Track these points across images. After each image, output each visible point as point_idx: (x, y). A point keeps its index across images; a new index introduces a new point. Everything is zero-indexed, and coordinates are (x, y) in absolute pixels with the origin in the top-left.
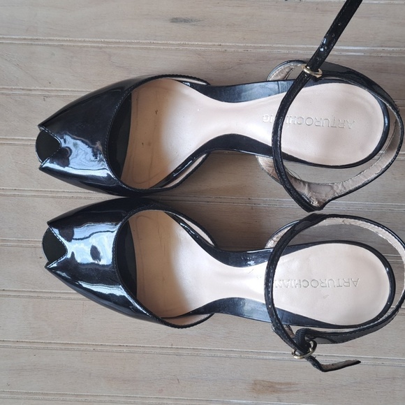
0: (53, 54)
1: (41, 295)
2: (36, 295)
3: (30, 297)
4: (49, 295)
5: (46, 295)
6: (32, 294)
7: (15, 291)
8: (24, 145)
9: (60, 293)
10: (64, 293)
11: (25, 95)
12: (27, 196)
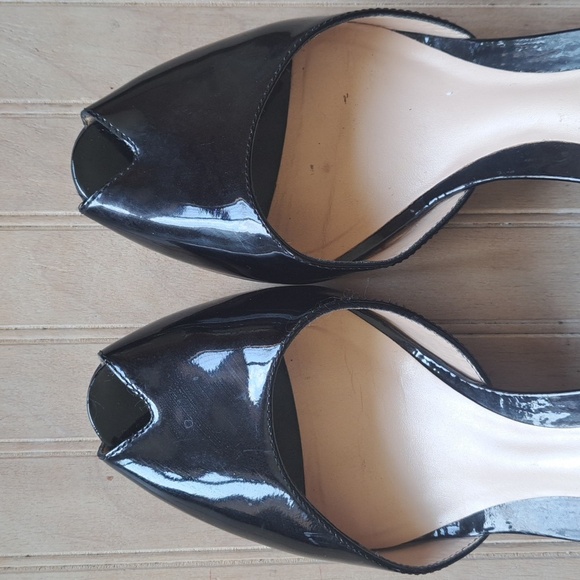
0: (116, 24)
1: (115, 561)
2: (101, 562)
3: (89, 568)
4: (133, 560)
5: (125, 561)
6: (93, 562)
7: (55, 557)
8: (58, 228)
9: (158, 554)
10: (165, 553)
11: (55, 116)
12: (71, 342)
